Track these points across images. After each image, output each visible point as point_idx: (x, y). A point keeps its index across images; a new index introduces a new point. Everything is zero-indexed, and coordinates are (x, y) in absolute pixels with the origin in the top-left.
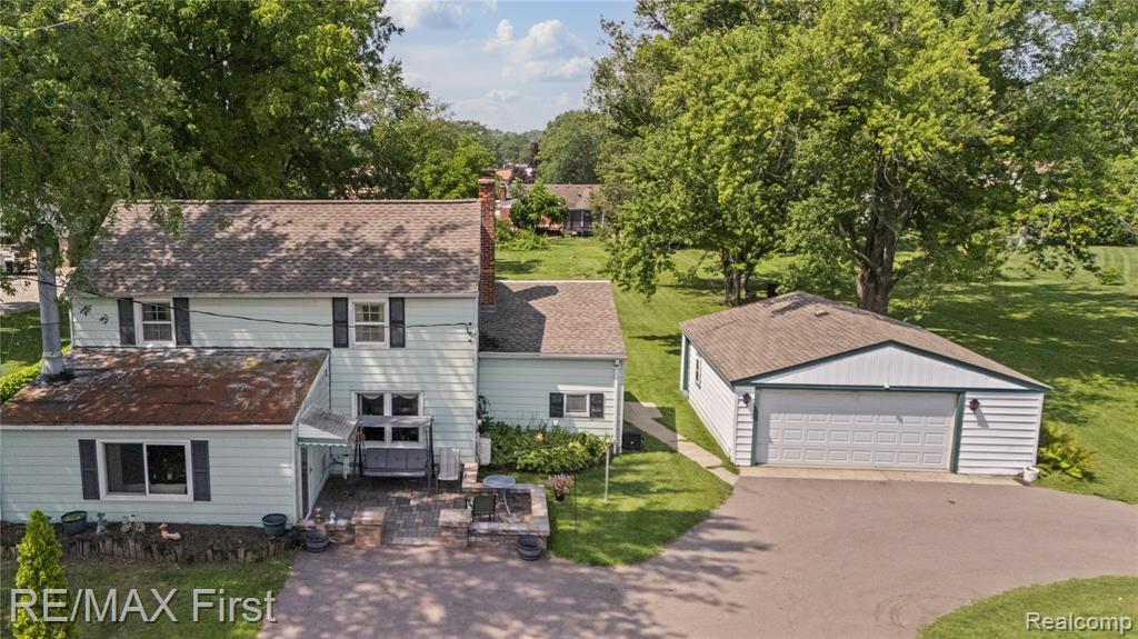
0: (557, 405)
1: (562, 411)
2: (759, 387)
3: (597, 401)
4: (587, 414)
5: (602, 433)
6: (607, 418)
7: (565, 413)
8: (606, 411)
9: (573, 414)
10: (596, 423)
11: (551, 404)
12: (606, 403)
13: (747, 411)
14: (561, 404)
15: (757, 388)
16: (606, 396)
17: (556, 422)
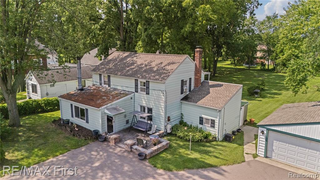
0: (201, 121)
1: (203, 123)
2: (268, 130)
3: (213, 122)
4: (210, 126)
5: (214, 133)
6: (216, 128)
7: (204, 124)
8: (216, 126)
9: (206, 125)
10: (212, 129)
11: (200, 120)
12: (216, 124)
13: (263, 137)
14: (203, 121)
15: (267, 130)
16: (216, 121)
17: (201, 126)
